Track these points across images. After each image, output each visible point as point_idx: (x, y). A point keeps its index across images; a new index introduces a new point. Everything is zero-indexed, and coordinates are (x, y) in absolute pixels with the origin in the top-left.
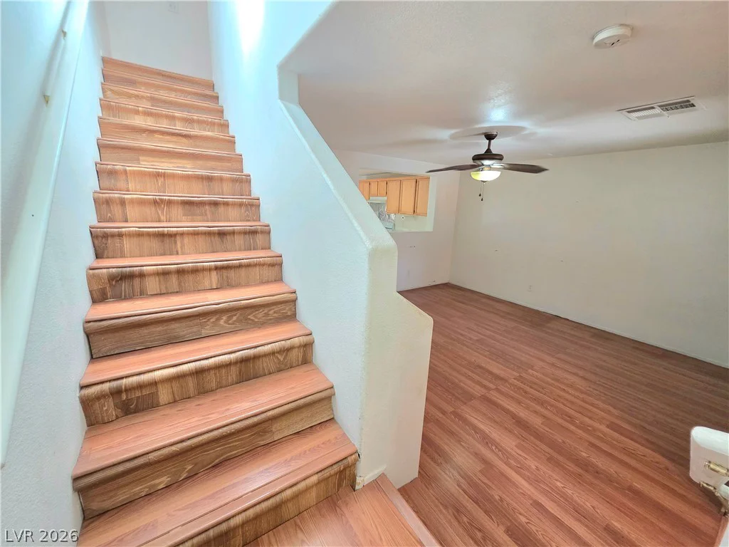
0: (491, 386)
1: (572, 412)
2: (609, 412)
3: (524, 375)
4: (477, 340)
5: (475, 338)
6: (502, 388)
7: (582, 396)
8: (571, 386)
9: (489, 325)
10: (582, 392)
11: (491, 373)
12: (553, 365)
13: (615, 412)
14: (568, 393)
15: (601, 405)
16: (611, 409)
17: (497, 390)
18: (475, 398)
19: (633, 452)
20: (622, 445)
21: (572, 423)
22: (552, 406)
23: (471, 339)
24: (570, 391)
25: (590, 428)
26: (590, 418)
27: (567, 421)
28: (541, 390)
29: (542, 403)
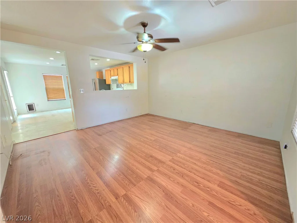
0: (156, 168)
1: (199, 179)
2: (218, 174)
3: (175, 158)
4: (154, 140)
5: (154, 139)
6: (161, 169)
7: (204, 166)
8: (199, 160)
9: (162, 132)
10: (205, 163)
11: (156, 159)
12: (190, 148)
13: (221, 173)
14: (197, 165)
15: (215, 170)
16: (219, 172)
17: (158, 171)
18: (142, 179)
19: (234, 203)
20: (227, 200)
21: (198, 187)
22: (188, 176)
23: (151, 140)
24: (199, 164)
25: (208, 189)
26: (209, 181)
27: (195, 186)
28: (183, 166)
29: (182, 175)
